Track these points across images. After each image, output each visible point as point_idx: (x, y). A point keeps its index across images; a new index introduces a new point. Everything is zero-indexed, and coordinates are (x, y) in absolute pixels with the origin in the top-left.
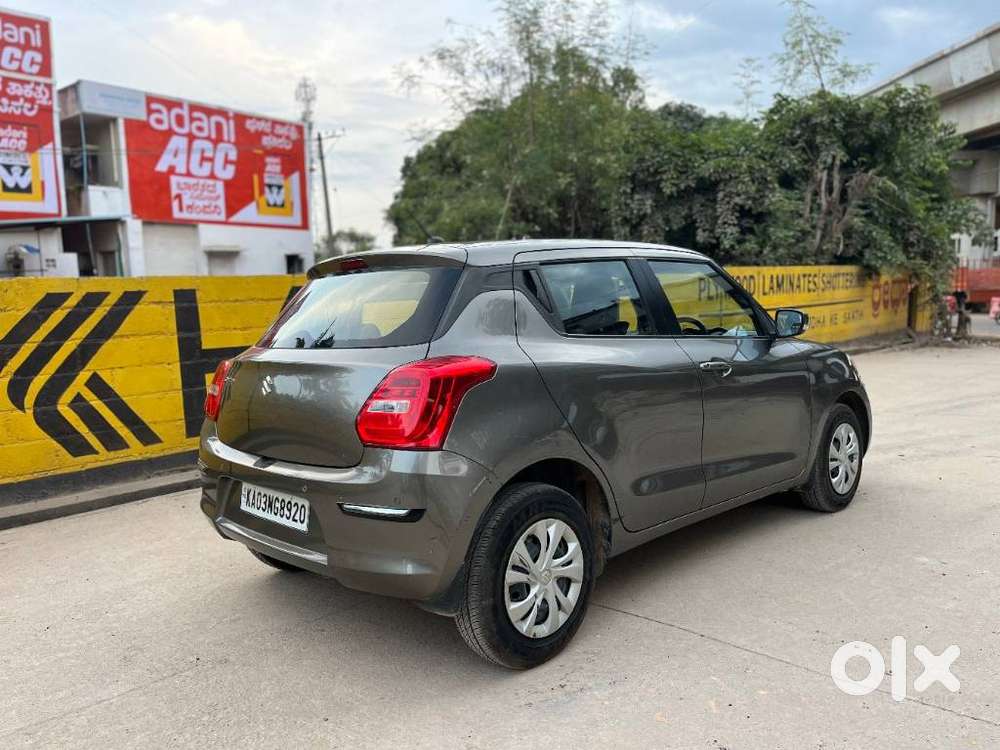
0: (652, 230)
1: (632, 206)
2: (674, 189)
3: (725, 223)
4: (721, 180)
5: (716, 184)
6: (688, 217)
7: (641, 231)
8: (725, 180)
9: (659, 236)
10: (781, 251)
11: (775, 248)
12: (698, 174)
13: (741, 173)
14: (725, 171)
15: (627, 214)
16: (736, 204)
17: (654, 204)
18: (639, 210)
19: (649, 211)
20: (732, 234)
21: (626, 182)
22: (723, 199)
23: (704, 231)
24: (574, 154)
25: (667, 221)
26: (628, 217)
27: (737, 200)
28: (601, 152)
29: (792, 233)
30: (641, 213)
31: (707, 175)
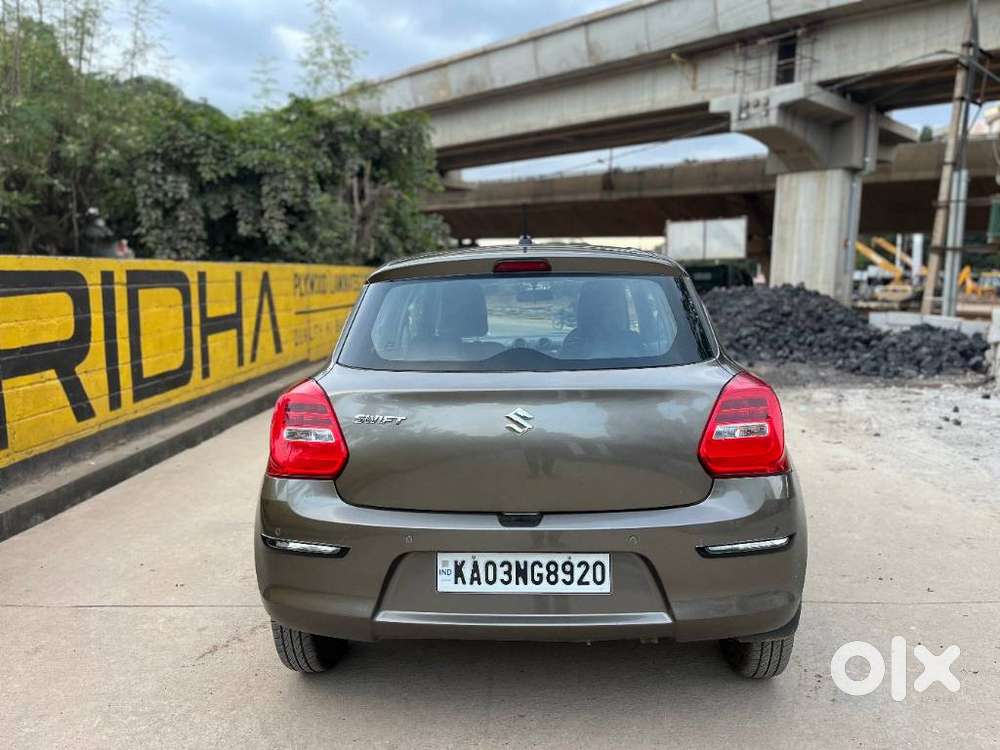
0: (190, 217)
1: (166, 187)
2: (214, 176)
3: (271, 218)
4: (266, 173)
5: (261, 176)
6: (229, 207)
7: (177, 218)
8: (270, 174)
9: (198, 224)
10: (329, 251)
11: (322, 247)
12: (239, 163)
13: (285, 169)
14: (269, 164)
15: (160, 195)
16: (283, 200)
17: (191, 188)
18: (175, 194)
19: (186, 196)
20: (280, 230)
21: (155, 159)
22: (268, 194)
23: (247, 223)
24: (86, 117)
25: (206, 209)
26: (161, 200)
27: (285, 196)
28: (120, 121)
29: (336, 234)
30: (178, 197)
31: (250, 166)
